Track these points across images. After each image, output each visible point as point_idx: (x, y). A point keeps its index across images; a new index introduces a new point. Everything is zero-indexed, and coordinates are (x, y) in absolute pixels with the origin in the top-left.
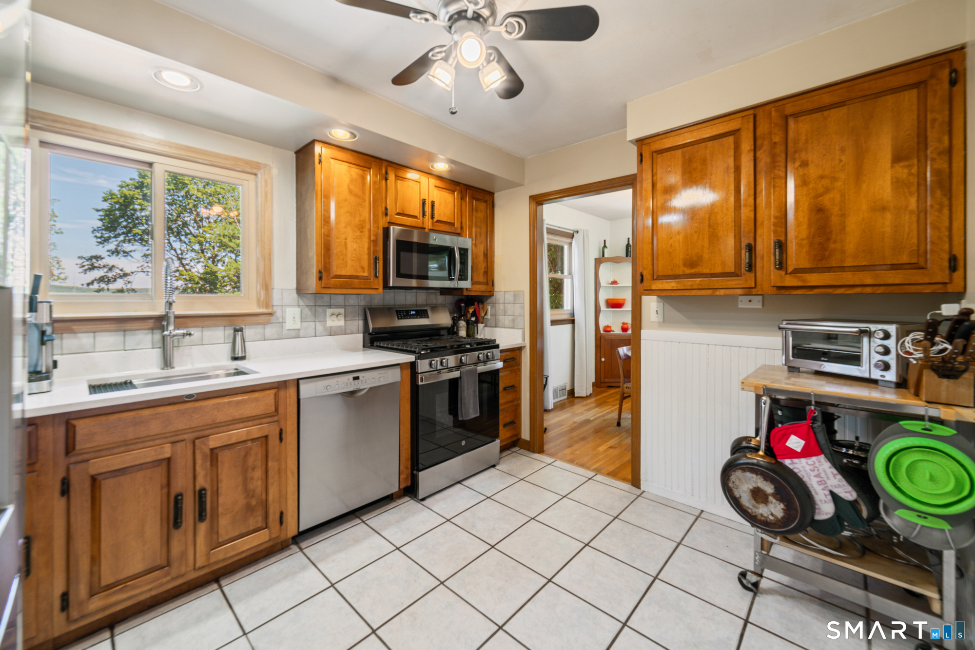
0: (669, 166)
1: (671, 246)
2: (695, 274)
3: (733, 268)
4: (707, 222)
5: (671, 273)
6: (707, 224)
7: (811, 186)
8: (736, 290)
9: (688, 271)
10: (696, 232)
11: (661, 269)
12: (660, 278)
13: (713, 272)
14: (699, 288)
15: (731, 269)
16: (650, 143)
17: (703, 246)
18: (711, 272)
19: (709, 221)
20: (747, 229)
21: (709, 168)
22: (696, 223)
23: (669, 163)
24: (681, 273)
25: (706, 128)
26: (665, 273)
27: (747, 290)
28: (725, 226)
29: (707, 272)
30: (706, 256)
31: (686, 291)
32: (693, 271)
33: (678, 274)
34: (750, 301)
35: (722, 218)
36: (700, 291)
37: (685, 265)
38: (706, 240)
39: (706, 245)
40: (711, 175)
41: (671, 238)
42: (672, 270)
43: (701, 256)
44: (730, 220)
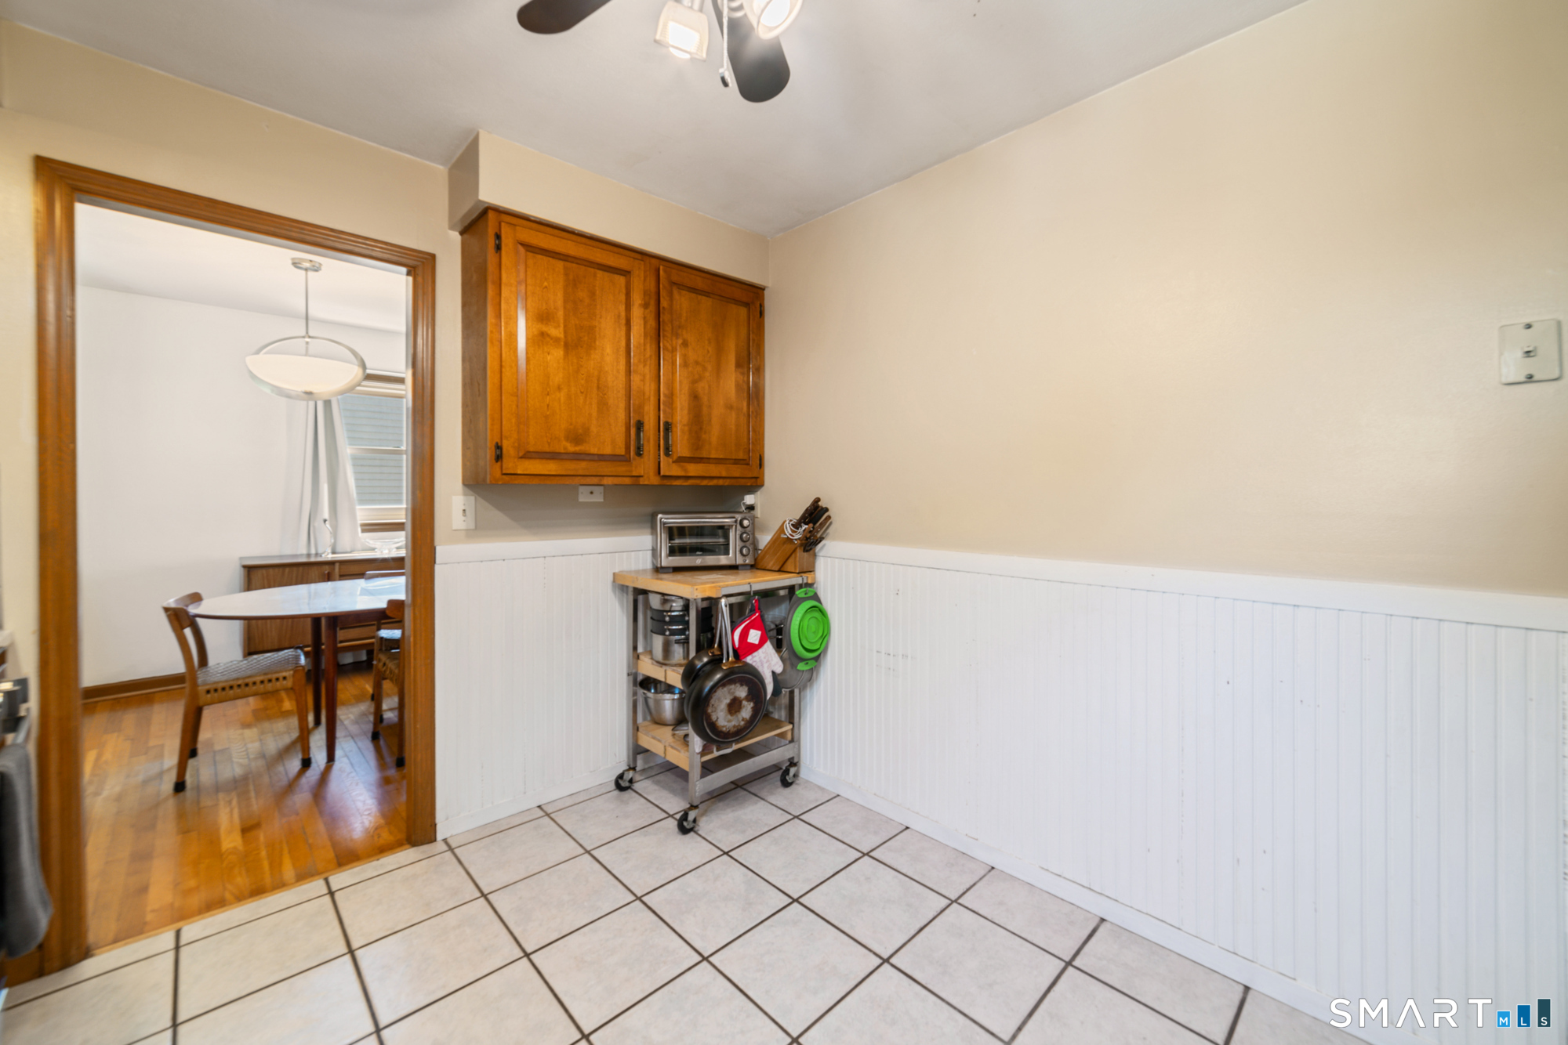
0: (546, 279)
1: (548, 406)
2: (580, 454)
3: (624, 450)
4: (596, 381)
5: (547, 449)
6: (596, 385)
7: (690, 369)
8: (625, 479)
9: (571, 448)
10: (582, 393)
11: (534, 444)
12: (527, 456)
13: (602, 453)
14: (584, 474)
15: (622, 451)
16: (515, 225)
17: (590, 415)
18: (599, 453)
19: (598, 380)
20: (637, 403)
21: (598, 307)
22: (582, 379)
23: (546, 274)
24: (562, 451)
25: (595, 249)
26: (539, 448)
27: (635, 478)
28: (615, 392)
29: (595, 453)
30: (594, 429)
31: (566, 478)
32: (577, 449)
33: (557, 451)
34: (592, 493)
35: (613, 382)
36: (585, 478)
37: (567, 438)
38: (594, 406)
39: (595, 414)
40: (601, 317)
41: (548, 394)
42: (549, 444)
43: (588, 429)
44: (621, 386)
